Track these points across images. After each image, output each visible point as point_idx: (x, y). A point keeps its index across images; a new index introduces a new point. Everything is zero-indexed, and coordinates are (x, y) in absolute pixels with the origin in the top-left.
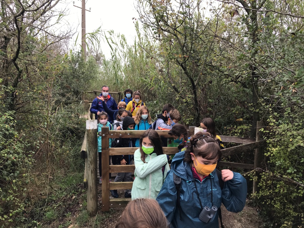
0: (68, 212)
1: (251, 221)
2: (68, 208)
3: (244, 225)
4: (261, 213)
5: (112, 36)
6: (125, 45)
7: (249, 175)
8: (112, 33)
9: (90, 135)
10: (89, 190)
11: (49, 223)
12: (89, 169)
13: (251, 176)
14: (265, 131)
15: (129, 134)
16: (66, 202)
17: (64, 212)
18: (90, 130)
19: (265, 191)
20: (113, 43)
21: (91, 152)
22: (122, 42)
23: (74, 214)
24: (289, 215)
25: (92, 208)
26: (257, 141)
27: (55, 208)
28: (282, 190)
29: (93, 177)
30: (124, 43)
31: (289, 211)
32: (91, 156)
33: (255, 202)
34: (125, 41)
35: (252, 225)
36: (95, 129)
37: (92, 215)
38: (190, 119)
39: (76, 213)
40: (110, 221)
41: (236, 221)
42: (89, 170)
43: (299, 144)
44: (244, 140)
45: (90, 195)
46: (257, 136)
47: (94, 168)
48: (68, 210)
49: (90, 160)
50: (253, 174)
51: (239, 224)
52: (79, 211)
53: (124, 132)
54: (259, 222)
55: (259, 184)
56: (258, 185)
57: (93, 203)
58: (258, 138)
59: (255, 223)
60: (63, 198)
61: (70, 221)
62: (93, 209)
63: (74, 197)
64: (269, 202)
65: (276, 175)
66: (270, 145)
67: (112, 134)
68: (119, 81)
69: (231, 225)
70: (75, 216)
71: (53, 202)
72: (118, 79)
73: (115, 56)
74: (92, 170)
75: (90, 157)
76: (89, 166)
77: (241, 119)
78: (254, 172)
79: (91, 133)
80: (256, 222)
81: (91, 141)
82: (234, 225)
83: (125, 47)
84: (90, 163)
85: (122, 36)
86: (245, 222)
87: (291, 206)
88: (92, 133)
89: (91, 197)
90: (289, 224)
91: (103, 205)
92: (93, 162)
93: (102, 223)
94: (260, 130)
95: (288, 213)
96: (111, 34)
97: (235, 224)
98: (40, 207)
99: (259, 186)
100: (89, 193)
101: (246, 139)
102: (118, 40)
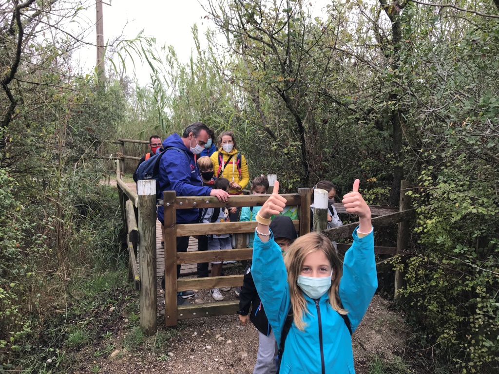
0: (105, 331)
1: (395, 331)
2: (105, 326)
3: (385, 337)
4: (408, 319)
5: (152, 48)
6: (175, 63)
7: (391, 262)
8: (152, 43)
9: (145, 204)
10: (144, 293)
11: (76, 349)
12: (143, 259)
13: (394, 263)
14: (414, 195)
15: (207, 202)
16: (100, 317)
17: (98, 333)
18: (144, 196)
19: (416, 285)
20: (155, 59)
21: (146, 231)
22: (169, 57)
23: (117, 334)
24: (450, 322)
25: (149, 321)
26: (401, 210)
27: (83, 326)
28: (442, 282)
29: (150, 272)
30: (173, 60)
31: (450, 314)
32: (147, 239)
33: (398, 304)
34: (174, 56)
35: (397, 337)
36: (153, 195)
37: (149, 333)
38: (295, 180)
39: (119, 332)
40: (178, 341)
41: (373, 332)
42: (144, 261)
43: (469, 210)
44: (381, 210)
45: (145, 300)
46: (401, 204)
47: (151, 259)
48: (105, 328)
49: (145, 244)
50: (397, 261)
51: (379, 337)
52: (125, 329)
53: (201, 199)
54: (407, 333)
55: (407, 275)
56: (405, 276)
57: (150, 314)
58: (403, 207)
59: (401, 335)
60: (93, 311)
61: (112, 344)
62: (150, 324)
63: (112, 309)
64: (421, 302)
65: (432, 259)
66: (421, 217)
67: (181, 203)
68: (164, 123)
69: (367, 338)
70: (118, 337)
71: (77, 318)
72: (162, 120)
73: (158, 81)
74: (149, 261)
75: (145, 240)
76: (143, 254)
77: (374, 179)
78: (398, 258)
79: (146, 201)
80: (403, 332)
81: (146, 215)
82: (371, 338)
83: (175, 65)
84: (145, 250)
85: (169, 47)
86: (386, 332)
87: (453, 307)
88: (148, 201)
89: (148, 305)
90: (452, 333)
91: (168, 317)
92: (149, 248)
93: (167, 345)
94: (407, 193)
95: (448, 319)
96: (151, 45)
97: (372, 336)
98: (56, 326)
99: (406, 278)
100: (144, 297)
101: (384, 208)
102: (163, 55)
